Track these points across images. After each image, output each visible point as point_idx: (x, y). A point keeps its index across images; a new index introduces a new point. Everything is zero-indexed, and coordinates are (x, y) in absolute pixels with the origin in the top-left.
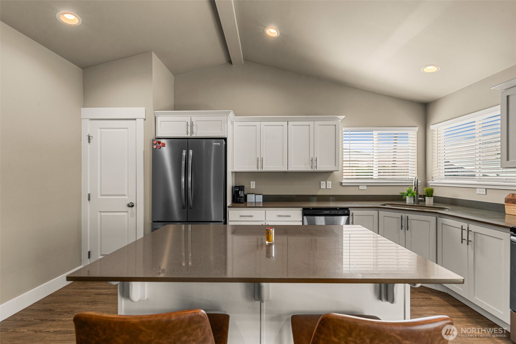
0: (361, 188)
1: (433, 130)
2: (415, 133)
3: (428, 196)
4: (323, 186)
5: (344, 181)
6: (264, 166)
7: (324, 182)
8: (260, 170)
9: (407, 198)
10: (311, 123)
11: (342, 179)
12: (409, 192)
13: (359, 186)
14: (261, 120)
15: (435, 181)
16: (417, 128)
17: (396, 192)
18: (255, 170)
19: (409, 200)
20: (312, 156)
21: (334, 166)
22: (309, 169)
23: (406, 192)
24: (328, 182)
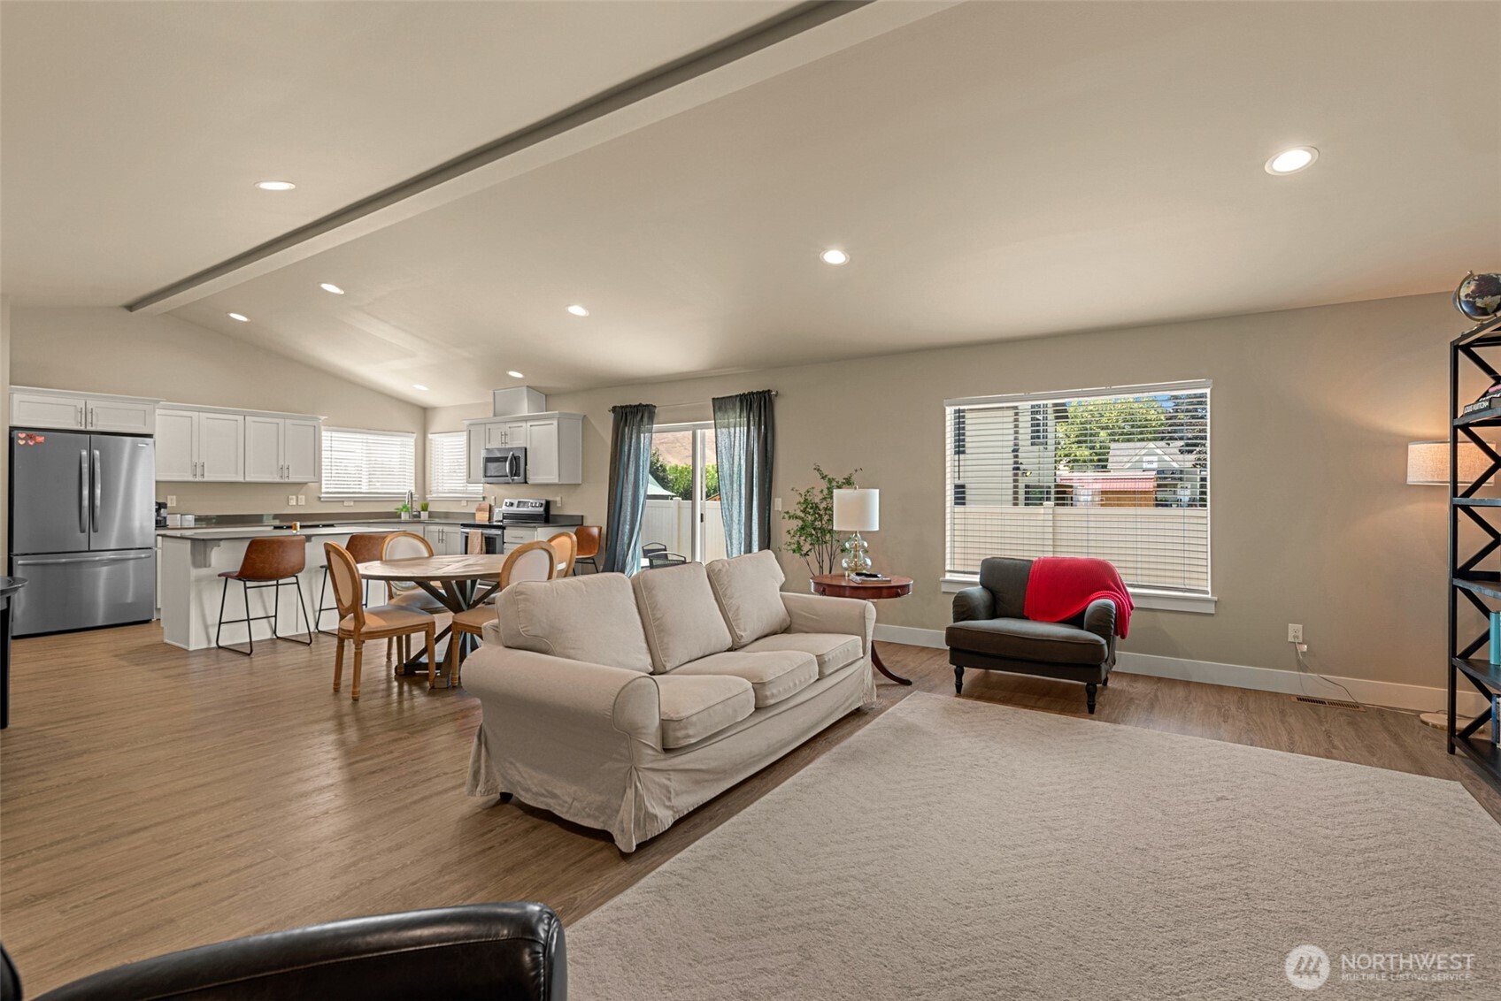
0: (346, 504)
1: (431, 440)
2: (413, 440)
3: (423, 510)
4: (293, 502)
5: (323, 495)
6: (205, 474)
7: (294, 497)
8: (199, 479)
9: (403, 514)
10: (281, 421)
11: (321, 493)
12: (405, 507)
13: (343, 501)
14: (200, 410)
15: (434, 495)
16: (415, 435)
17: (391, 508)
18: (191, 479)
19: (405, 516)
20: (281, 463)
21: (312, 476)
22: (278, 480)
23: (401, 507)
24: (300, 497)
